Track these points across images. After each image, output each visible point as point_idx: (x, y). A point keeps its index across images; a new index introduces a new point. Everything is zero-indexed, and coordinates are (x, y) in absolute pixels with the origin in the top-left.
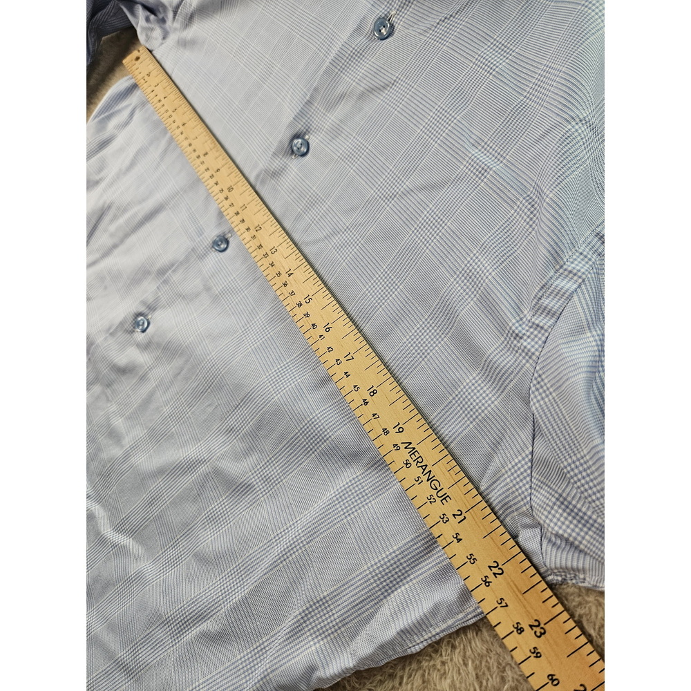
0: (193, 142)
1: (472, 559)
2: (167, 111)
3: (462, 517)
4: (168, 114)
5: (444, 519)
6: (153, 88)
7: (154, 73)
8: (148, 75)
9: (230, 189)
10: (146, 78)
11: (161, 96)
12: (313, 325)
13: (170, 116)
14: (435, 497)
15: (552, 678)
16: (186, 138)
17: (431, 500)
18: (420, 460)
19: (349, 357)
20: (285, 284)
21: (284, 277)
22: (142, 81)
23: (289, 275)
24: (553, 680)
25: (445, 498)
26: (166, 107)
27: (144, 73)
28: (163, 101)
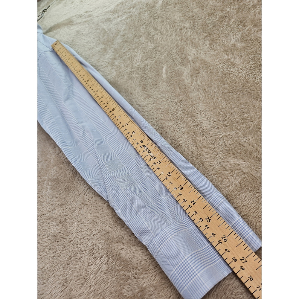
0: (76, 68)
1: (162, 173)
2: (66, 60)
3: (160, 162)
4: (67, 60)
5: (155, 164)
6: (61, 53)
7: (62, 48)
8: (60, 49)
9: (88, 81)
10: (59, 50)
11: (64, 55)
12: (115, 117)
13: (68, 61)
14: (152, 158)
15: (184, 200)
16: (73, 67)
17: (151, 160)
18: (148, 149)
19: (126, 124)
20: (106, 106)
21: (106, 104)
22: (58, 51)
23: (107, 104)
24: (185, 200)
25: (155, 158)
26: (66, 58)
27: (58, 48)
28: (65, 57)
